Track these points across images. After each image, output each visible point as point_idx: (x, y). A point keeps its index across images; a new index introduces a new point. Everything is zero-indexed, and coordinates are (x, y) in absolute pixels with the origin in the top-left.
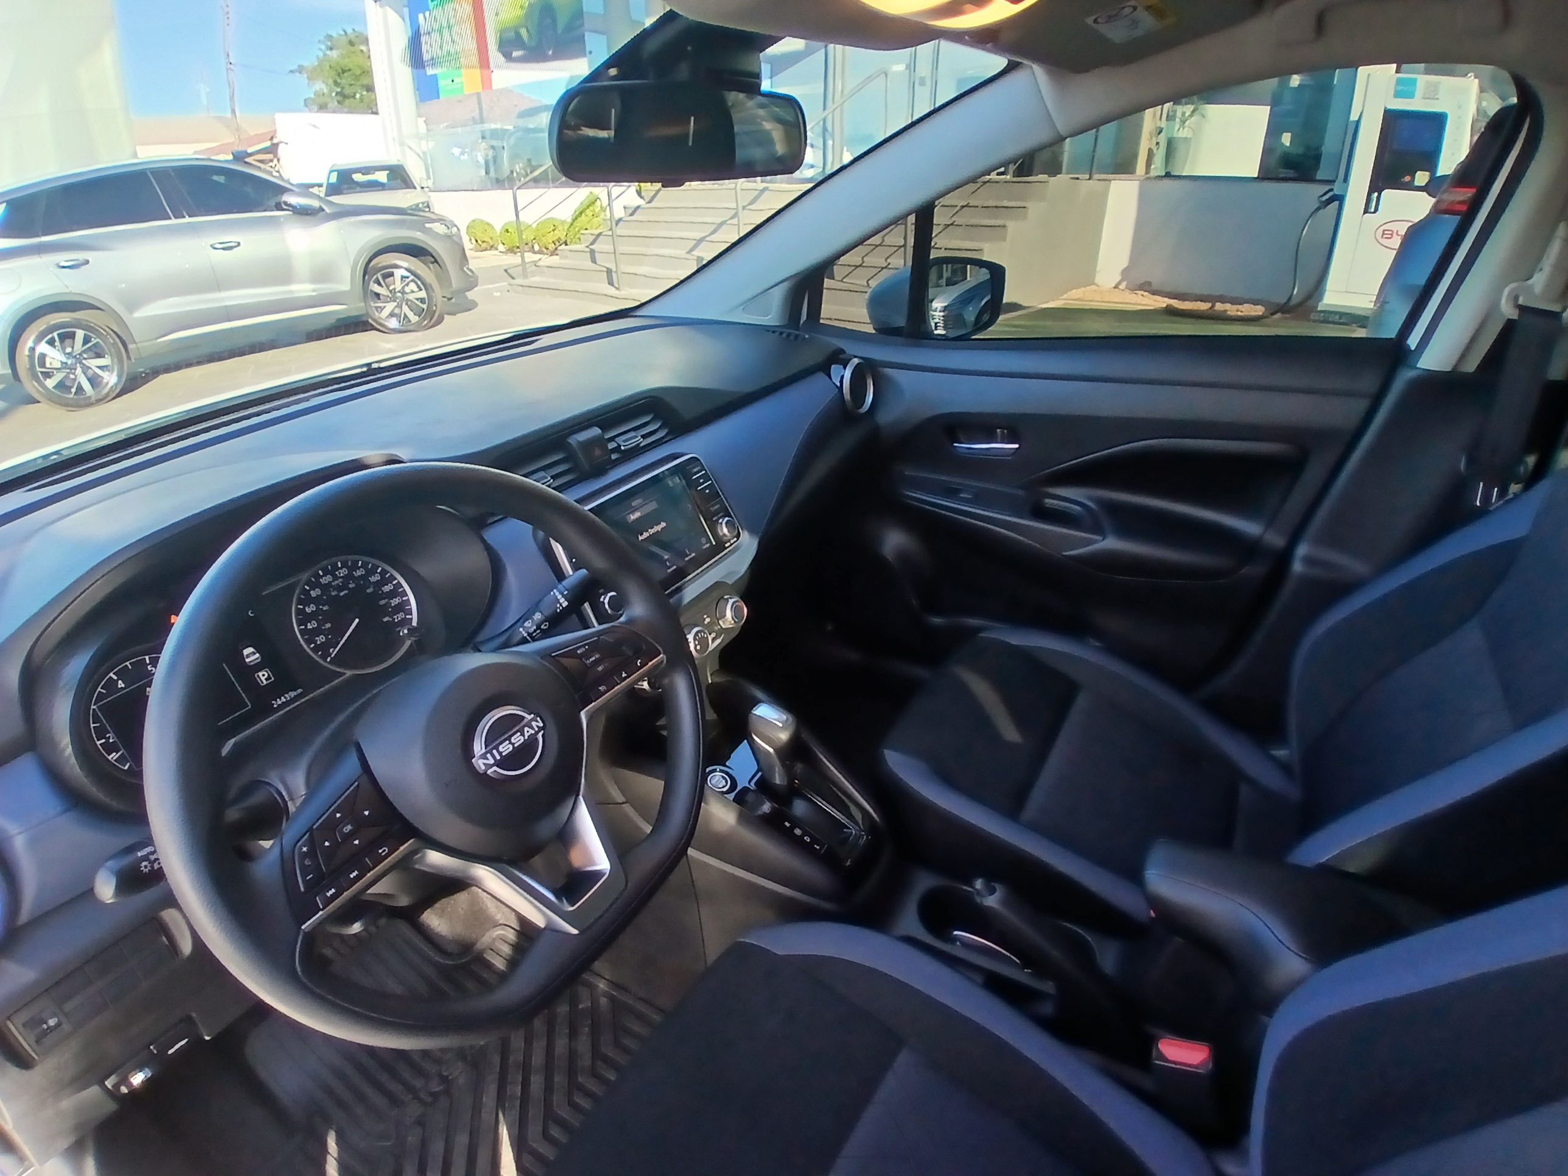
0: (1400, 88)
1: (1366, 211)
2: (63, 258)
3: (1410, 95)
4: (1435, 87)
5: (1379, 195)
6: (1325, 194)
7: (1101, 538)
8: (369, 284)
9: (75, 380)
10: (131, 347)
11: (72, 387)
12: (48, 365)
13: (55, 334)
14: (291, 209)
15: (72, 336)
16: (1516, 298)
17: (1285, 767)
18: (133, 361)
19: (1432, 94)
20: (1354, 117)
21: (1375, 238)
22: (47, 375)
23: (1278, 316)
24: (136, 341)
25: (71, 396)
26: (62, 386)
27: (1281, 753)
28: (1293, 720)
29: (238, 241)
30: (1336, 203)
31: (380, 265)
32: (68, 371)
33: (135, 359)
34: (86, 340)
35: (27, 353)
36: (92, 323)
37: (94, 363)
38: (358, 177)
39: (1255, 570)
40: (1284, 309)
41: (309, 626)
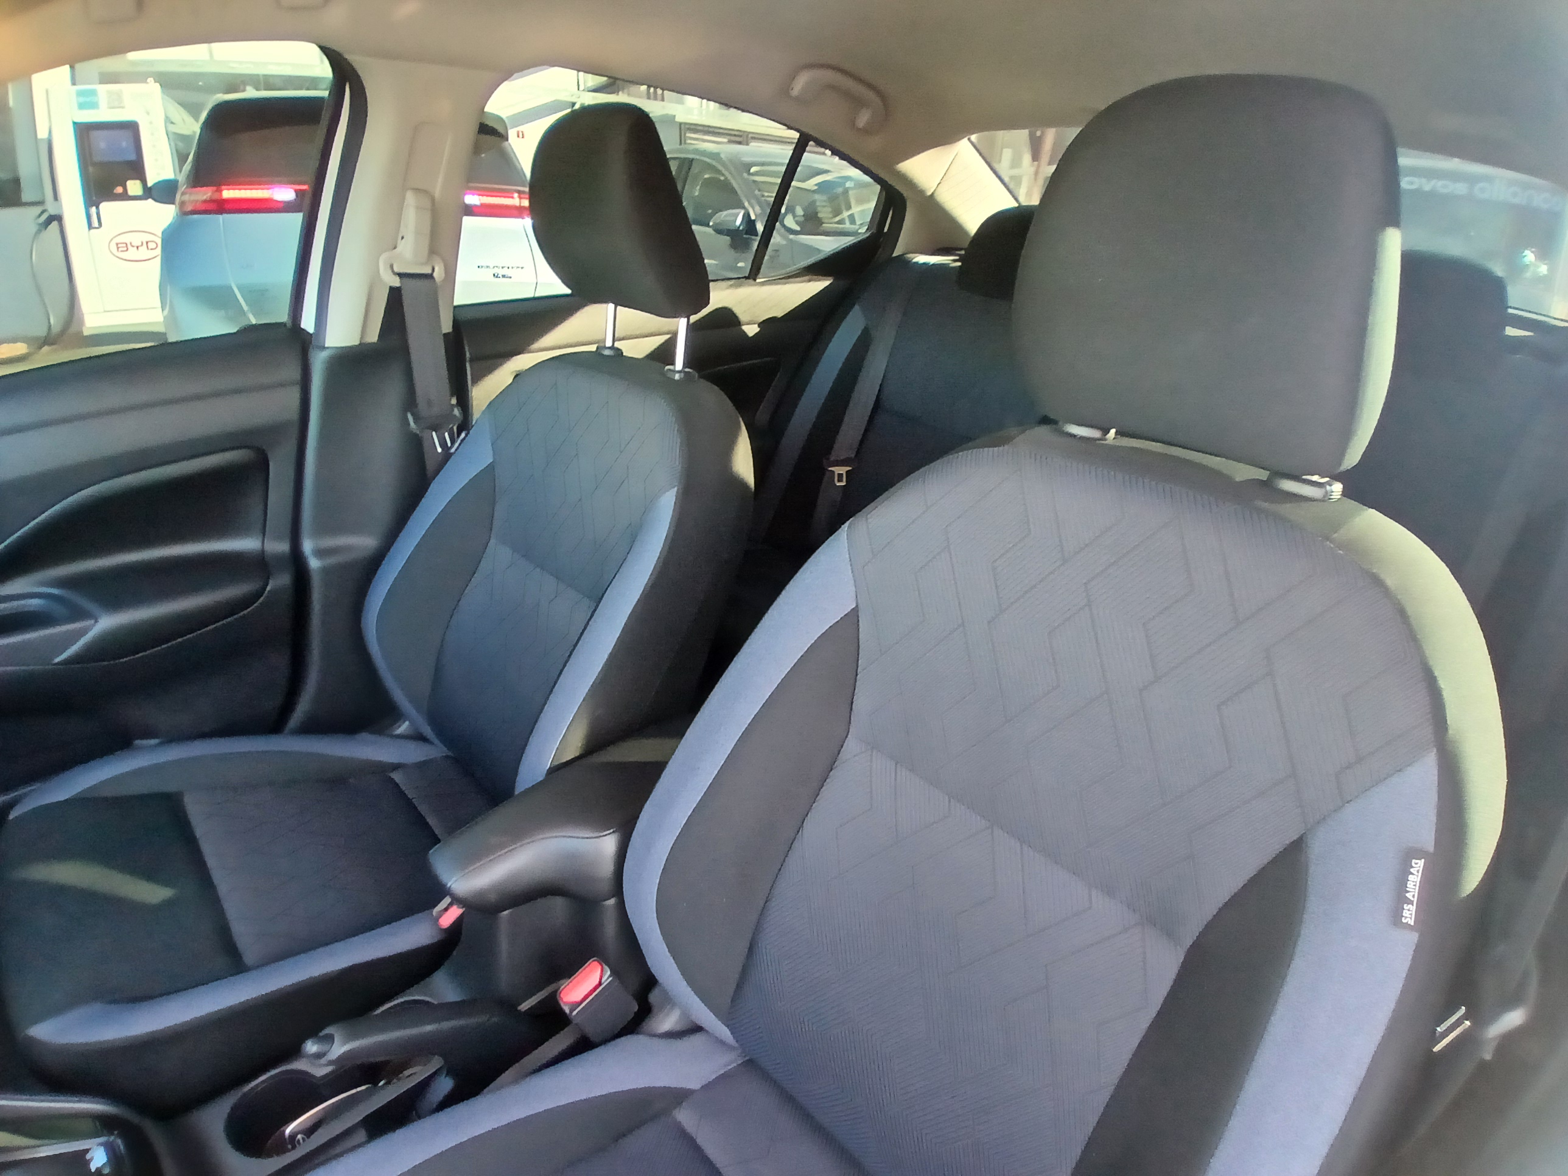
0: (82, 99)
1: (90, 227)
3: (94, 106)
4: (119, 95)
5: (97, 208)
6: (40, 216)
7: (93, 622)
16: (392, 267)
17: (420, 738)
19: (117, 102)
20: (42, 134)
21: (111, 252)
23: (46, 348)
27: (403, 728)
28: (399, 696)
30: (55, 224)
39: (281, 581)
40: (48, 340)
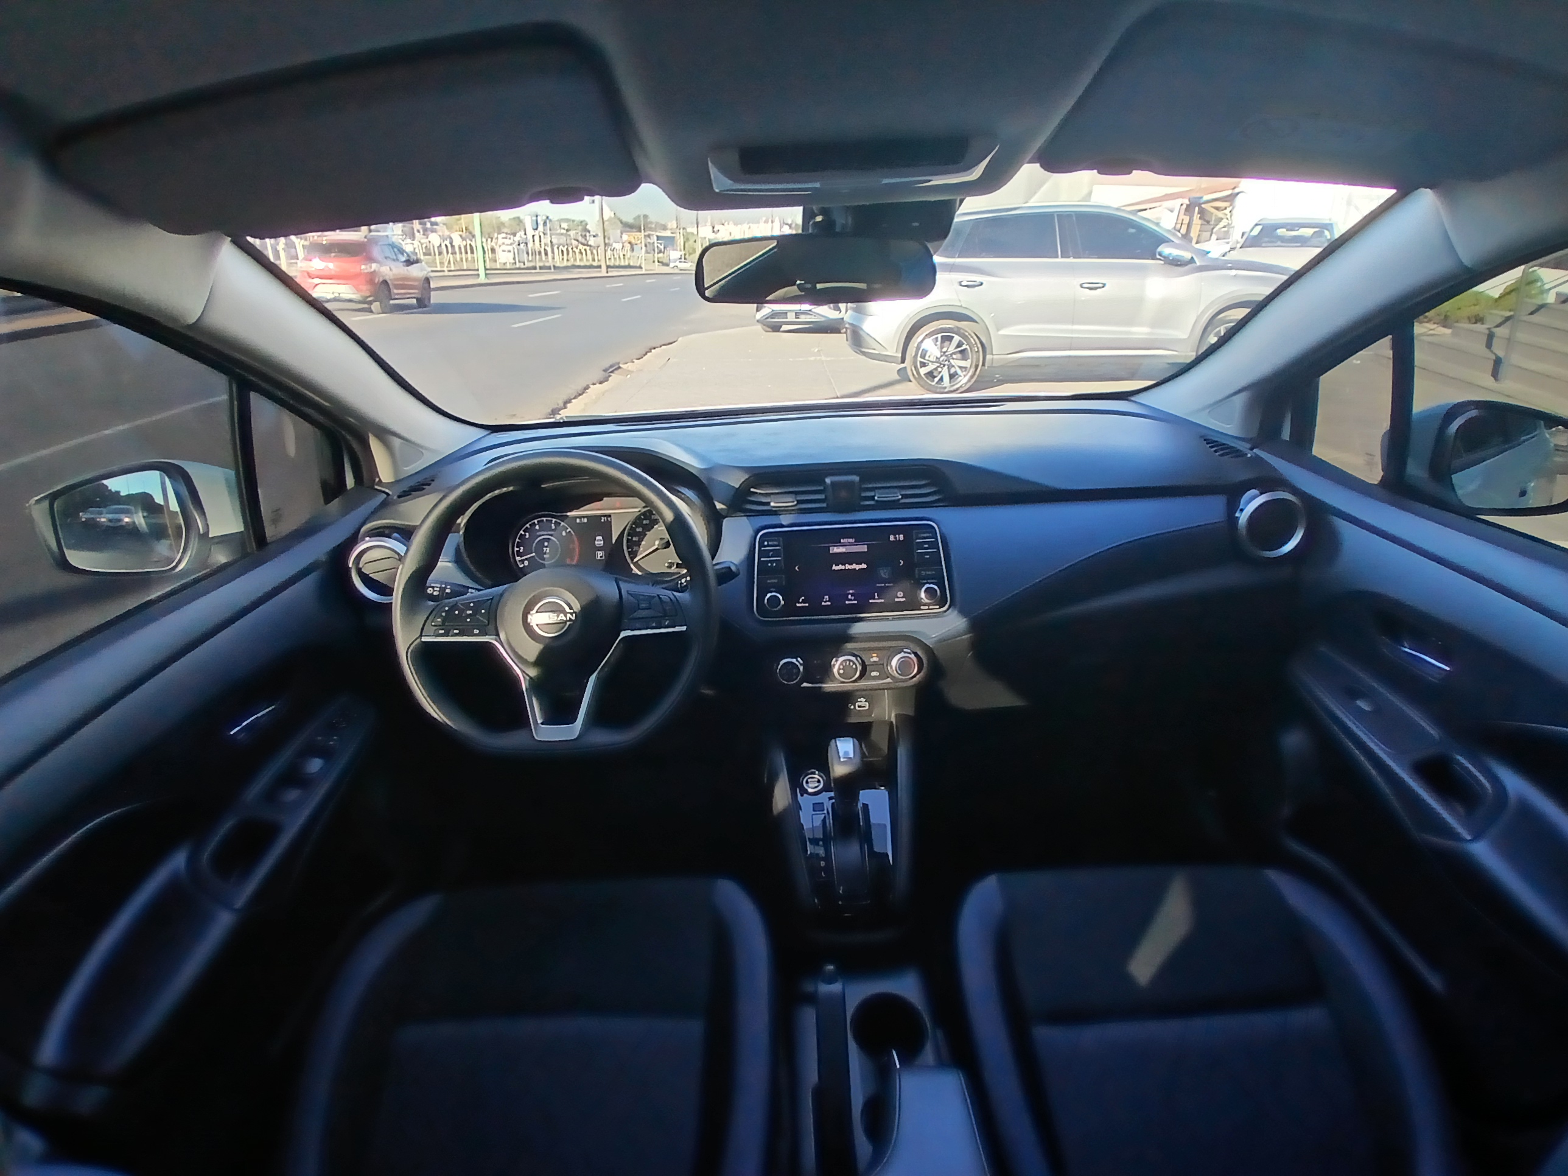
2: (966, 277)
8: (1210, 334)
9: (940, 372)
10: (988, 357)
11: (935, 377)
12: (927, 358)
13: (939, 336)
14: (1162, 259)
15: (950, 339)
18: (986, 368)
22: (923, 365)
24: (994, 353)
25: (933, 384)
26: (931, 375)
29: (1104, 282)
31: (1228, 318)
32: (939, 365)
33: (988, 367)
34: (959, 345)
35: (916, 345)
36: (966, 331)
37: (957, 363)
38: (1281, 232)
41: (634, 539)
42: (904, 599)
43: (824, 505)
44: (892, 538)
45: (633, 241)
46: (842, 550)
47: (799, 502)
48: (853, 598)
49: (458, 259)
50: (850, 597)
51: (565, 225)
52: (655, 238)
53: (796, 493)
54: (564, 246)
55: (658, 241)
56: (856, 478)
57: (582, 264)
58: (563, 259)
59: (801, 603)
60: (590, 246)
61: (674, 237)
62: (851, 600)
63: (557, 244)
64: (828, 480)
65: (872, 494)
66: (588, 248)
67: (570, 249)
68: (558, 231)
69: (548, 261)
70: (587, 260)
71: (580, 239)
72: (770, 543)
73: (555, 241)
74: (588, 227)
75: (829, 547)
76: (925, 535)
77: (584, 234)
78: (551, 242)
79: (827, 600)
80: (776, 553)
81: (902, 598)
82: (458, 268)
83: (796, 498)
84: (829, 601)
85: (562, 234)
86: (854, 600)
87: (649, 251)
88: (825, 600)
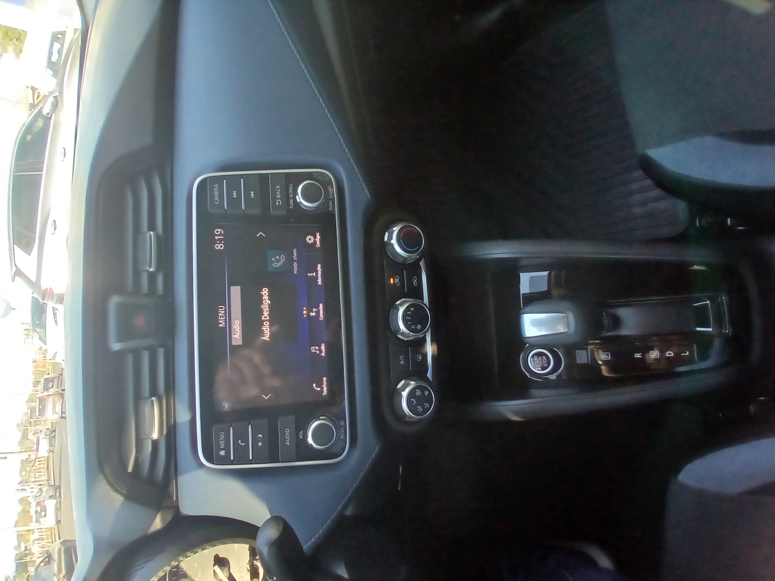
14: (51, 113)
42: (318, 234)
43: (161, 352)
44: (219, 247)
45: (33, 432)
46: (237, 326)
47: (154, 392)
48: (314, 310)
49: (46, 536)
50: (313, 314)
51: (24, 473)
52: (31, 420)
53: (138, 398)
54: (36, 475)
55: (33, 418)
56: (115, 300)
57: (46, 464)
58: (44, 475)
59: (322, 388)
60: (36, 458)
61: (31, 408)
62: (318, 313)
63: (35, 479)
64: (116, 346)
65: (145, 278)
66: (37, 460)
67: (37, 471)
68: (27, 477)
69: (45, 484)
70: (44, 460)
71: (31, 464)
72: (222, 446)
73: (33, 480)
74: (24, 459)
75: (231, 346)
76: (216, 193)
77: (28, 462)
78: (33, 482)
79: (317, 348)
80: (241, 435)
81: (315, 237)
82: (51, 537)
83: (147, 398)
84: (320, 346)
85: (29, 475)
86: (318, 307)
87: (39, 423)
88: (318, 352)
